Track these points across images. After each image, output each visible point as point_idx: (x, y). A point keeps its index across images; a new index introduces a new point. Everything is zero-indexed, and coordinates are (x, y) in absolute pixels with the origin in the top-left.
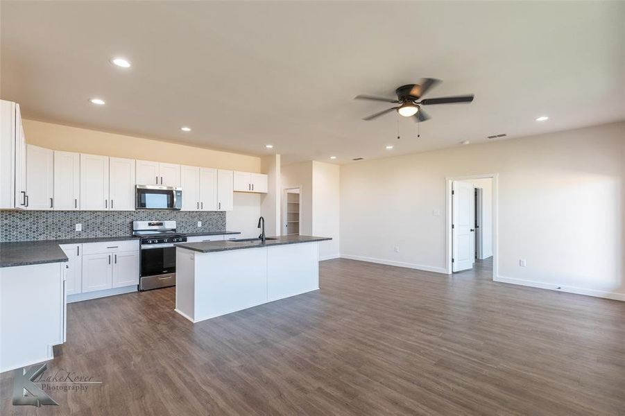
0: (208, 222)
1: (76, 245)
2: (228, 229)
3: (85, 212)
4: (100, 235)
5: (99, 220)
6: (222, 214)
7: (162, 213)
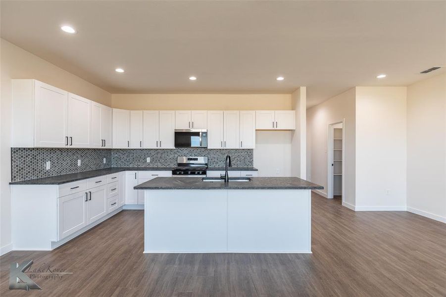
0: (236, 159)
1: (134, 172)
2: (255, 166)
3: (152, 149)
4: (160, 166)
5: (159, 156)
6: (250, 152)
7: (199, 150)
